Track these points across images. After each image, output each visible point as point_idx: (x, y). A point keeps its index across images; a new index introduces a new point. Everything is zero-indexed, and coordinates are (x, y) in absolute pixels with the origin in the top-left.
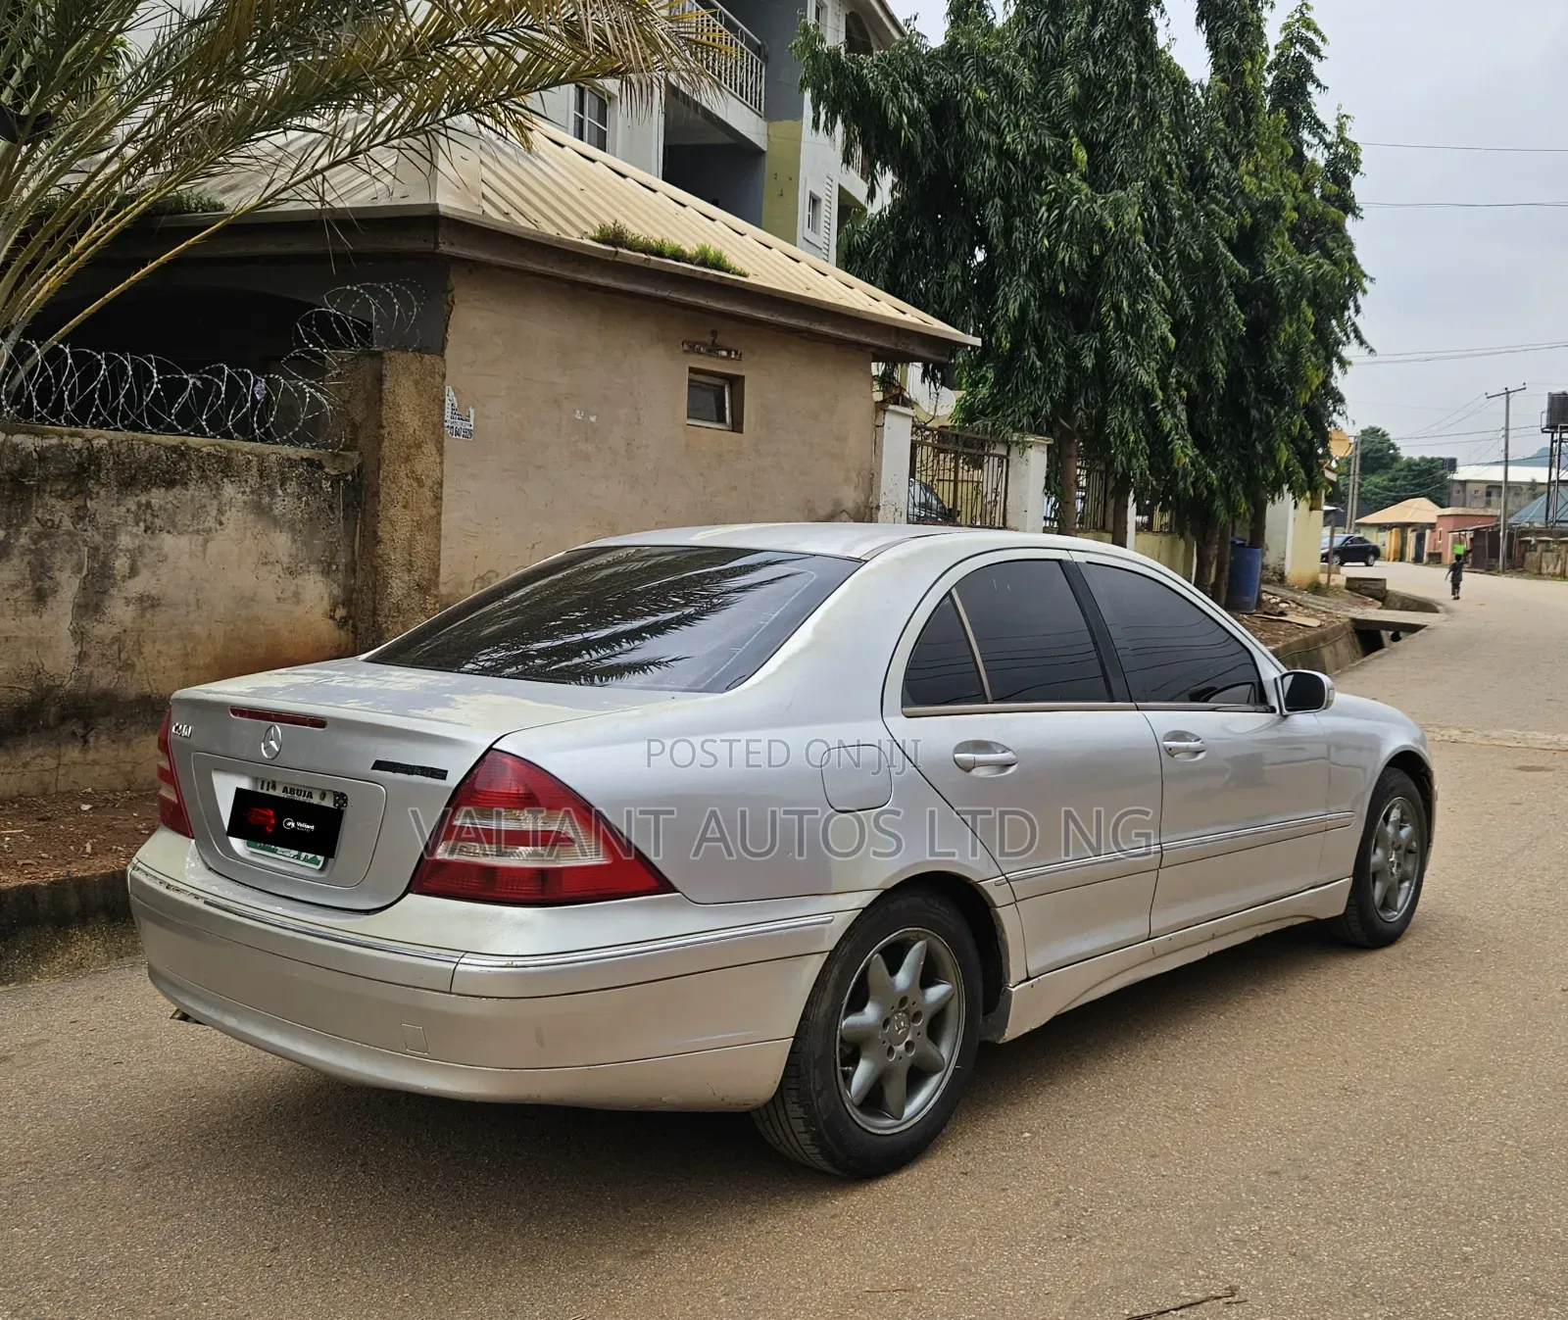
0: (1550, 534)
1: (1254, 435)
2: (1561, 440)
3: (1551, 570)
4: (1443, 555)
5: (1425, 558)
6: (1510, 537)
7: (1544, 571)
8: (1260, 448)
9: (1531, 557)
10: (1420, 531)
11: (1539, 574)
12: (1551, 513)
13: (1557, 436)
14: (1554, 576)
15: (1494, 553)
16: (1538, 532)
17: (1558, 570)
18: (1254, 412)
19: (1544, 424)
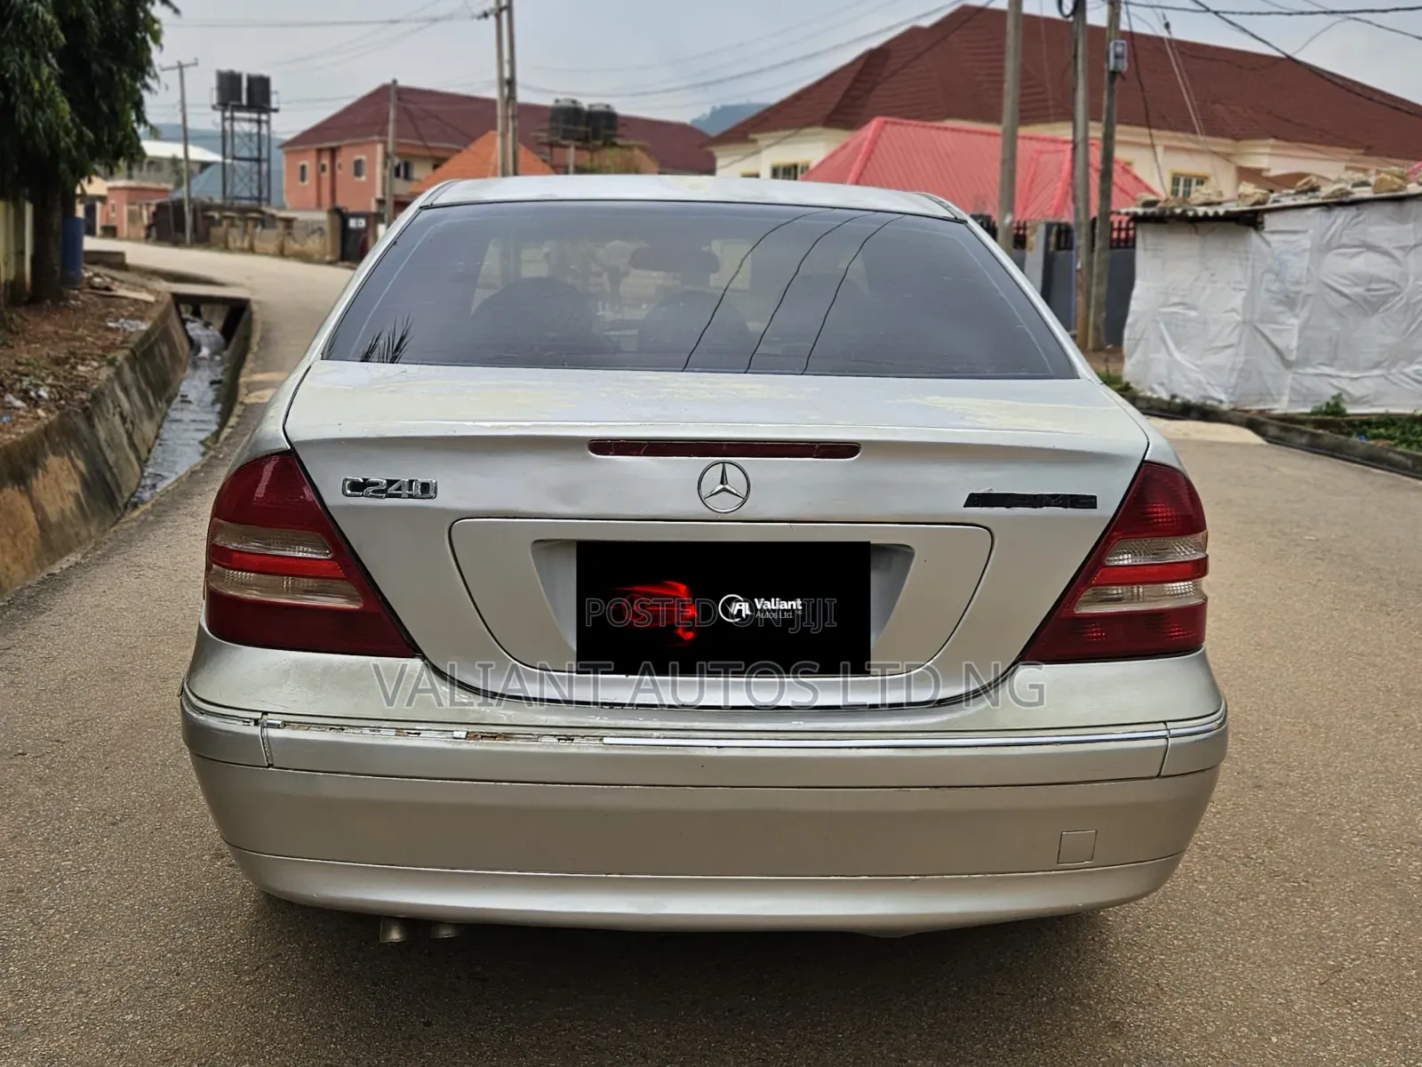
0: (231, 209)
1: (97, 92)
2: (233, 119)
3: (238, 244)
4: (119, 227)
5: (98, 231)
6: (195, 212)
7: (231, 245)
8: (105, 108)
9: (217, 232)
10: (89, 203)
11: (226, 248)
12: (228, 190)
13: (228, 114)
14: (242, 251)
15: (180, 227)
16: (220, 208)
17: (246, 245)
18: (95, 67)
19: (215, 101)
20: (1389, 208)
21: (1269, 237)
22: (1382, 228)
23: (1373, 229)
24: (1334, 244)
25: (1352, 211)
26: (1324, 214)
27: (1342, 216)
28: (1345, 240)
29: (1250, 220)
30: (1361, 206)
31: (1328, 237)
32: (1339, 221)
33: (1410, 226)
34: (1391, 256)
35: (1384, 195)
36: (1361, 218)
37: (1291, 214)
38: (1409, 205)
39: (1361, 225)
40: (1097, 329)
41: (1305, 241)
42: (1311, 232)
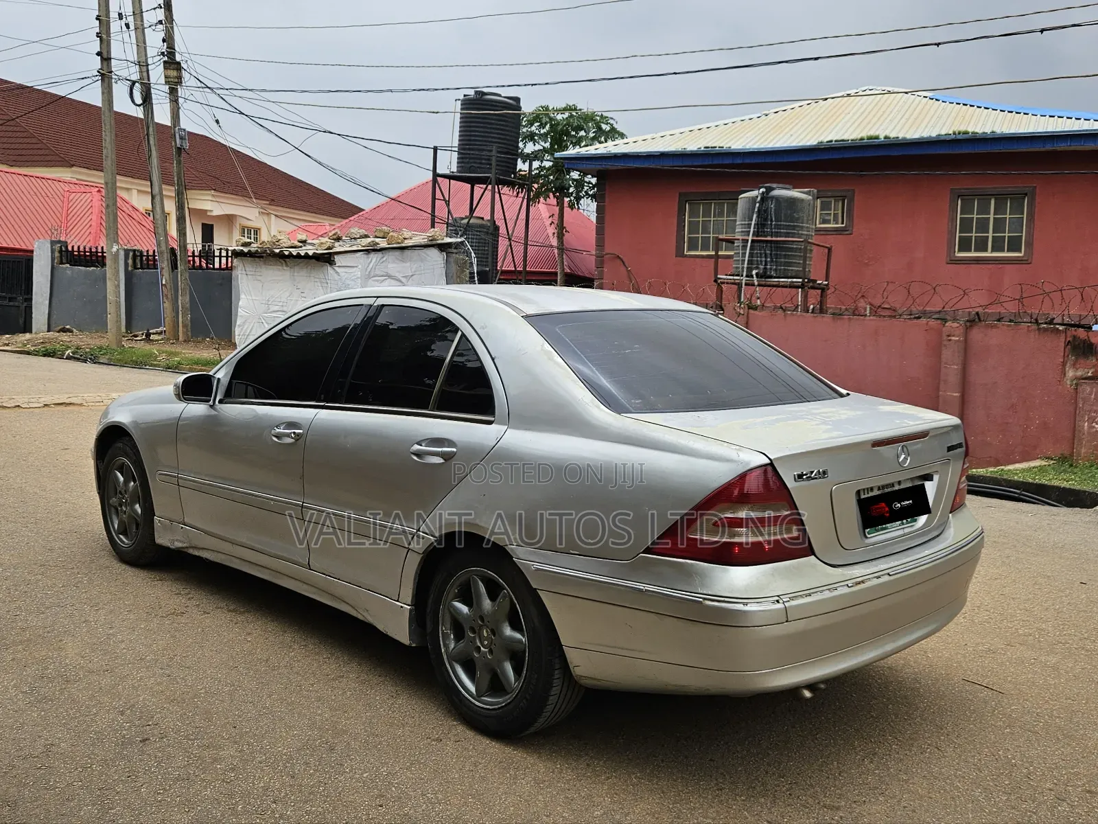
20: (397, 253)
21: (336, 268)
22: (394, 265)
23: (390, 266)
24: (372, 274)
25: (379, 255)
26: (365, 256)
27: (374, 257)
28: (378, 272)
29: (326, 259)
30: (383, 252)
31: (369, 270)
32: (374, 260)
33: (408, 264)
34: (400, 281)
35: (395, 245)
36: (385, 259)
37: (349, 255)
38: (407, 252)
39: (384, 263)
40: (185, 326)
41: (357, 272)
42: (360, 267)
